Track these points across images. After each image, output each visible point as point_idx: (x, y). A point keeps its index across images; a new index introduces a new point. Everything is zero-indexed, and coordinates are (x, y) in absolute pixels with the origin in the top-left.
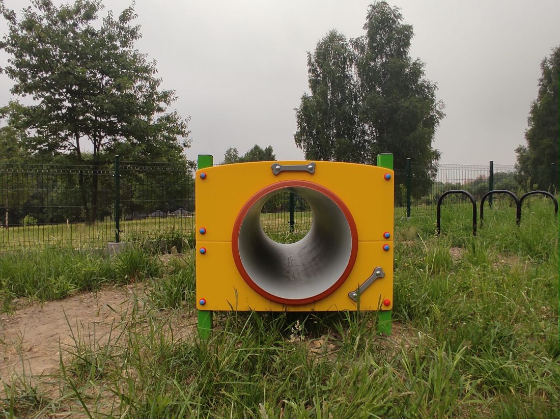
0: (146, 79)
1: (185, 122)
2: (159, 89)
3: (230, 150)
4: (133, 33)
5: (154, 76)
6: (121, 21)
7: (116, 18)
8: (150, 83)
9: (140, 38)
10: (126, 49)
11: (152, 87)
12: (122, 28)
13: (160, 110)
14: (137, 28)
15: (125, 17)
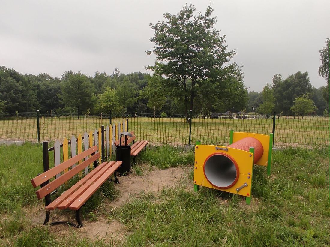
0: (219, 46)
1: (240, 68)
2: (226, 51)
3: (276, 75)
4: (213, 22)
5: (224, 44)
6: (206, 15)
7: (203, 14)
8: (221, 48)
9: (216, 23)
10: (209, 29)
11: (223, 51)
12: (207, 20)
13: (227, 61)
14: (214, 18)
15: (208, 14)
